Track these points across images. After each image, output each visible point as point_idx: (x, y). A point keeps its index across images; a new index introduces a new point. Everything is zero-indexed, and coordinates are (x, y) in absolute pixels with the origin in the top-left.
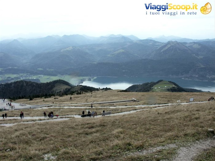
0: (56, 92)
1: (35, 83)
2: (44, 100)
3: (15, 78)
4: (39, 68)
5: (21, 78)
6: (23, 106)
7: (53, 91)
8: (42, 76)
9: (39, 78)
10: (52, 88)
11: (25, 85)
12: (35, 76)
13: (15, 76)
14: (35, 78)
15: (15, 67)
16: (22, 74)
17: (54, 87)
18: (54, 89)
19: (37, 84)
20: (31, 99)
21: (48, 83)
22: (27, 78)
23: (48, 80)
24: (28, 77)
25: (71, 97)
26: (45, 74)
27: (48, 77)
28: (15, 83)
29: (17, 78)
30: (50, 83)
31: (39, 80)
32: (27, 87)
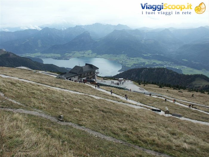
0: (194, 87)
1: (175, 73)
2: (168, 90)
3: (160, 64)
4: (184, 59)
5: (165, 66)
6: (141, 90)
7: (192, 85)
8: (186, 67)
9: (182, 69)
10: (191, 81)
11: (166, 72)
12: (179, 66)
13: (160, 62)
14: (178, 68)
15: (162, 55)
16: (167, 62)
17: (194, 81)
18: (194, 83)
19: (177, 74)
20: (160, 87)
21: (188, 75)
22: (170, 67)
23: (191, 72)
24: (172, 66)
25: (193, 95)
26: (188, 66)
27: (191, 69)
28: (158, 69)
29: (162, 65)
30: (191, 76)
31: (182, 71)
32: (167, 75)
